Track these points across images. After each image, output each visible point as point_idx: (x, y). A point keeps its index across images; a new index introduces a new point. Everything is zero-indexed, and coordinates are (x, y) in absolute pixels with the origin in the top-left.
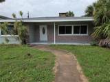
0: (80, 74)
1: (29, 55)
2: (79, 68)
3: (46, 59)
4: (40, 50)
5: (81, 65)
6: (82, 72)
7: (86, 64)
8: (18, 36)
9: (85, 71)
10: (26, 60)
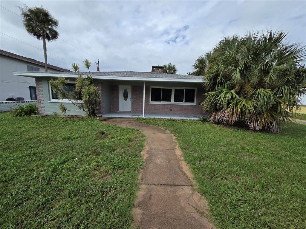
0: (179, 160)
1: (103, 133)
2: (179, 152)
3: (130, 140)
4: (120, 126)
5: (182, 149)
6: (182, 158)
7: (189, 147)
8: (82, 102)
9: (186, 156)
10: (98, 142)
